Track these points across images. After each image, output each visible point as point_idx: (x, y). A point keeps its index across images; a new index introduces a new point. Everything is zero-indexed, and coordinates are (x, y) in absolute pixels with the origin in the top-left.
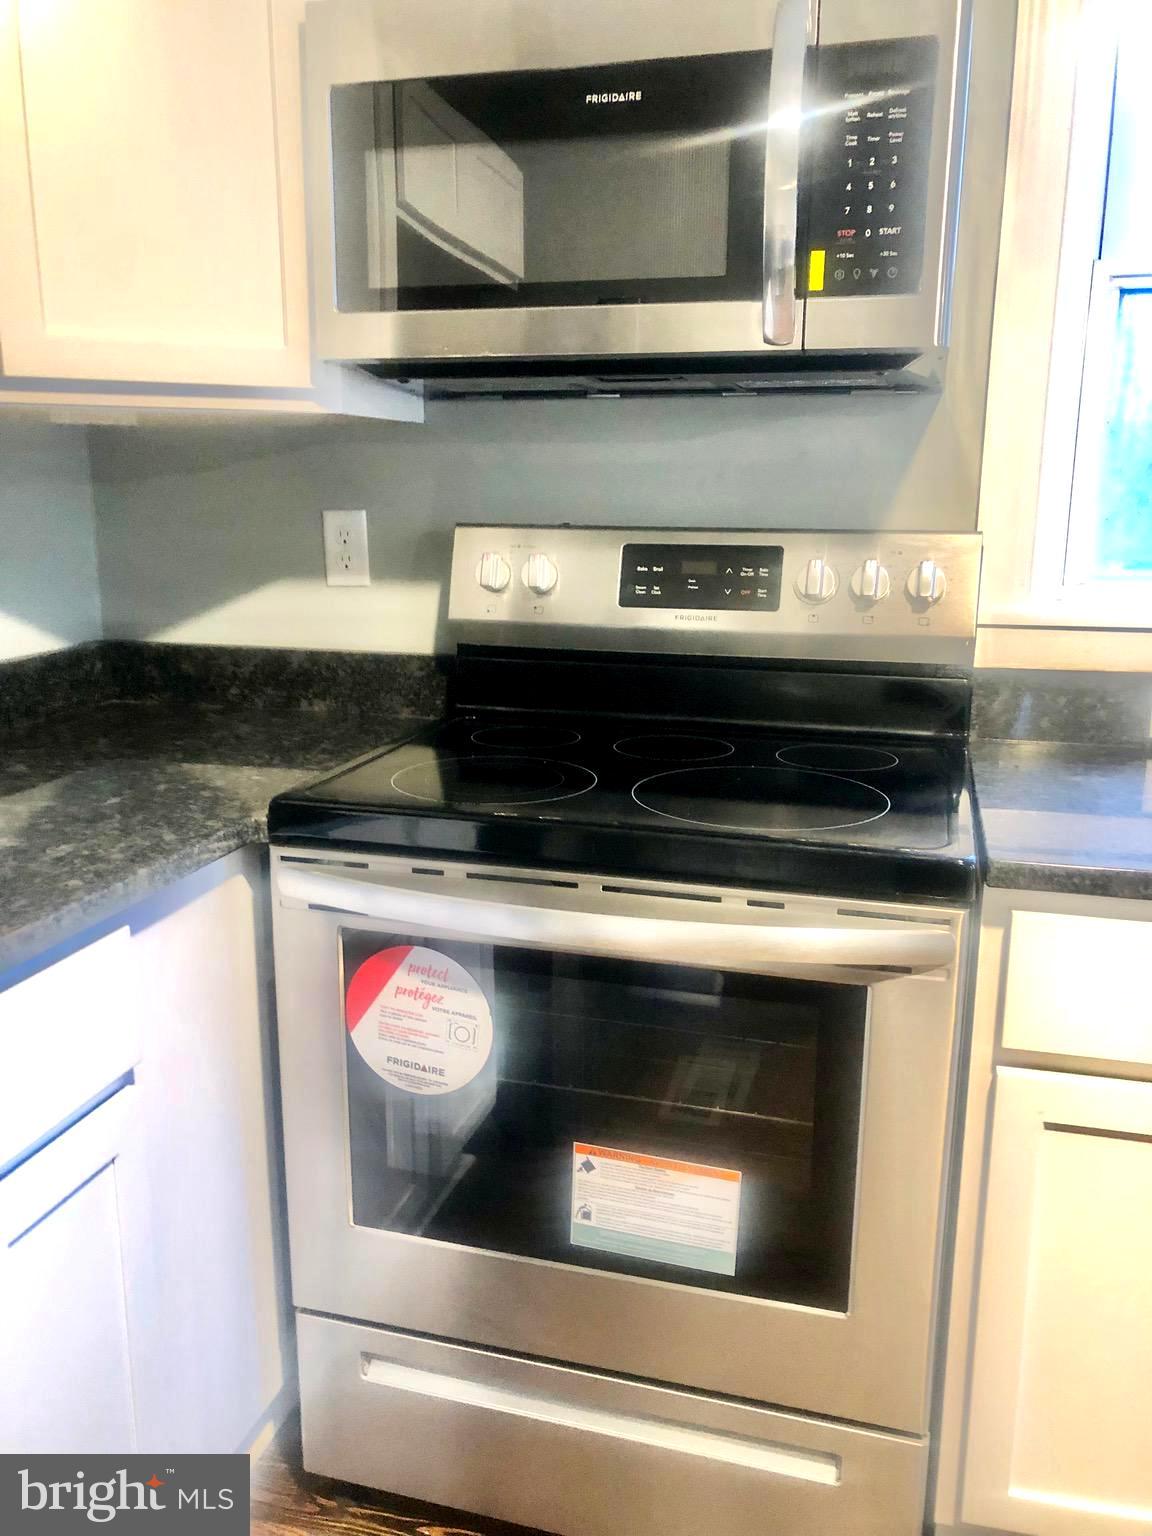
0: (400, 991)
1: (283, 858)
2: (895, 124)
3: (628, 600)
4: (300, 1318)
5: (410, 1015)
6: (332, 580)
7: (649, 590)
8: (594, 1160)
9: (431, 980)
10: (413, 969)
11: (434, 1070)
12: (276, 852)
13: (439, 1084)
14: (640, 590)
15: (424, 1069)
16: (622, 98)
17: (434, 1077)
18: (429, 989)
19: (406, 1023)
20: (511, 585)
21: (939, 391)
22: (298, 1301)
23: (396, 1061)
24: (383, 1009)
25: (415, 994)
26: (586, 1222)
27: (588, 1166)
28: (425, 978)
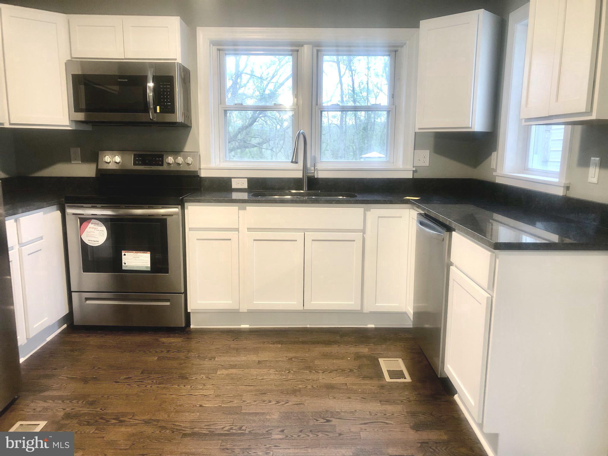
0: (90, 228)
1: (68, 206)
2: (168, 88)
3: (135, 164)
4: (73, 294)
5: (92, 232)
6: (72, 162)
7: (139, 162)
8: (126, 253)
9: (96, 225)
10: (92, 223)
11: (97, 241)
12: (66, 205)
13: (98, 244)
14: (137, 162)
15: (95, 241)
16: (124, 80)
17: (97, 242)
18: (96, 227)
19: (91, 233)
20: (111, 162)
21: (191, 127)
22: (73, 289)
23: (90, 240)
24: (87, 232)
25: (93, 228)
26: (125, 265)
27: (125, 255)
28: (94, 225)
